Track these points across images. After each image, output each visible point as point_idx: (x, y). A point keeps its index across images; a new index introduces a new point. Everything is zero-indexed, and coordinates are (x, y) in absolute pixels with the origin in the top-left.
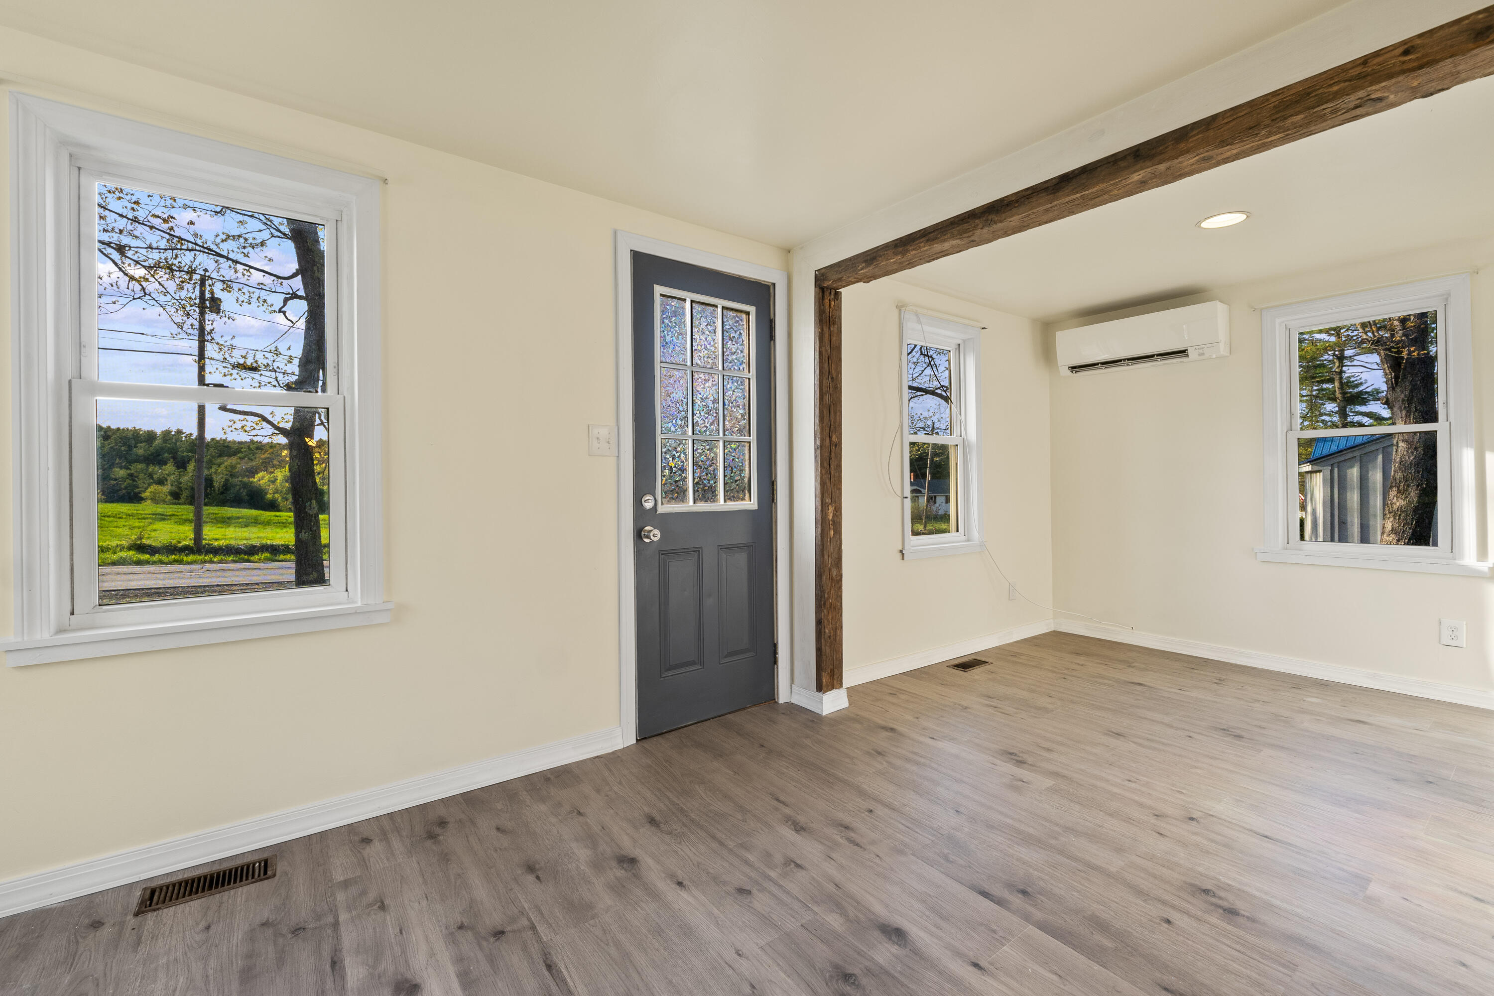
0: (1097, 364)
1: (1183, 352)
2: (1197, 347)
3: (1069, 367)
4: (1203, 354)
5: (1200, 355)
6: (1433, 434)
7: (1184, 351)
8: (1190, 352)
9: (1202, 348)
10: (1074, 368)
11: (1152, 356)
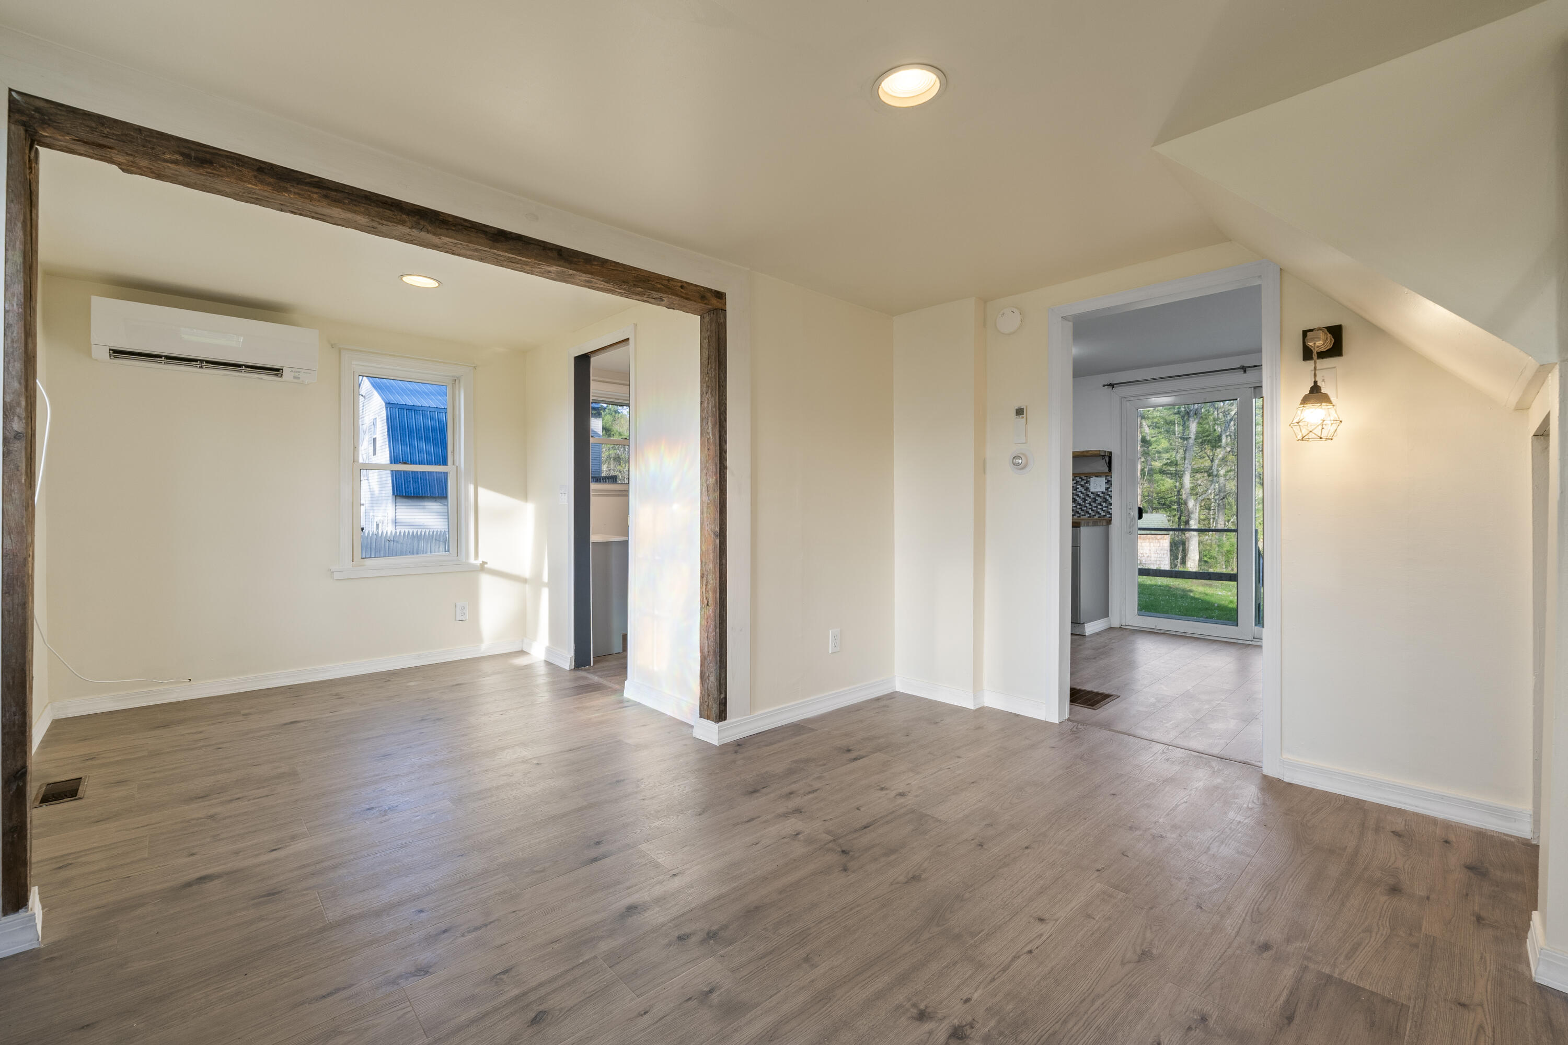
0: (160, 356)
1: (276, 371)
2: (294, 370)
3: (110, 350)
4: (299, 378)
5: (295, 378)
6: (446, 474)
7: (278, 370)
8: (286, 372)
9: (299, 372)
10: (117, 353)
11: (239, 366)
